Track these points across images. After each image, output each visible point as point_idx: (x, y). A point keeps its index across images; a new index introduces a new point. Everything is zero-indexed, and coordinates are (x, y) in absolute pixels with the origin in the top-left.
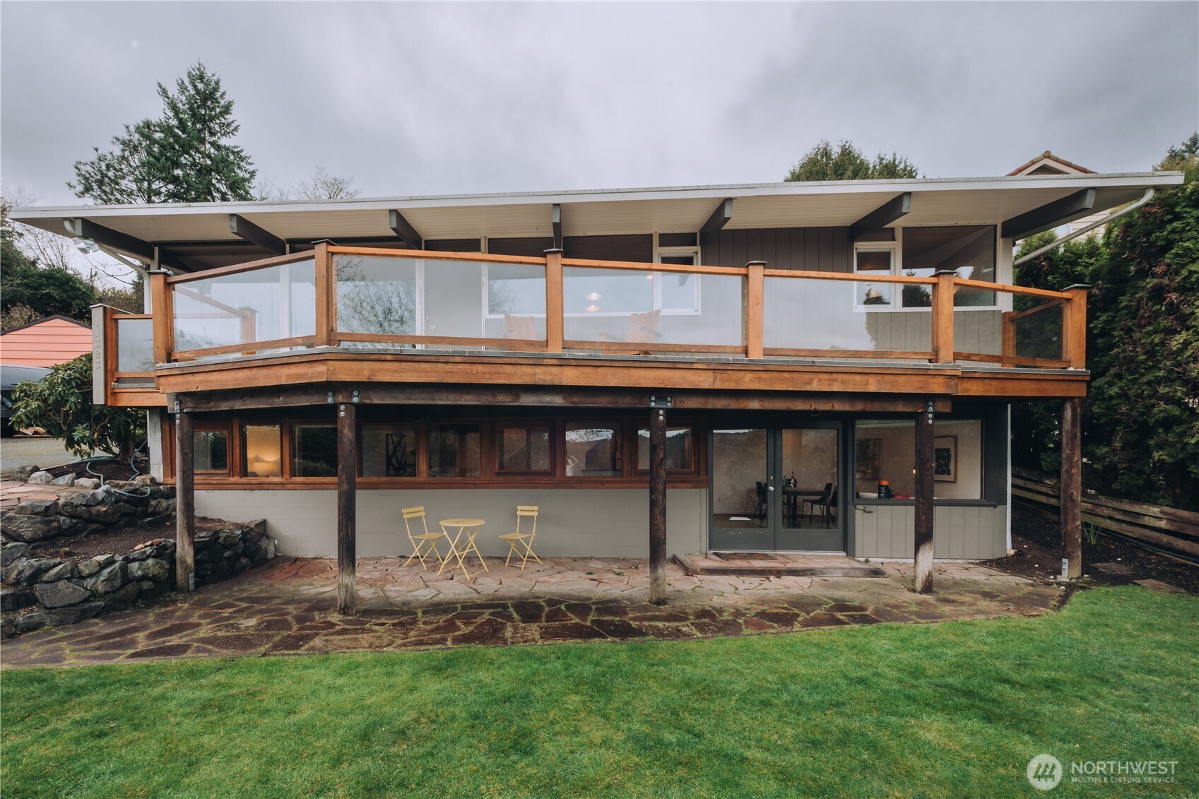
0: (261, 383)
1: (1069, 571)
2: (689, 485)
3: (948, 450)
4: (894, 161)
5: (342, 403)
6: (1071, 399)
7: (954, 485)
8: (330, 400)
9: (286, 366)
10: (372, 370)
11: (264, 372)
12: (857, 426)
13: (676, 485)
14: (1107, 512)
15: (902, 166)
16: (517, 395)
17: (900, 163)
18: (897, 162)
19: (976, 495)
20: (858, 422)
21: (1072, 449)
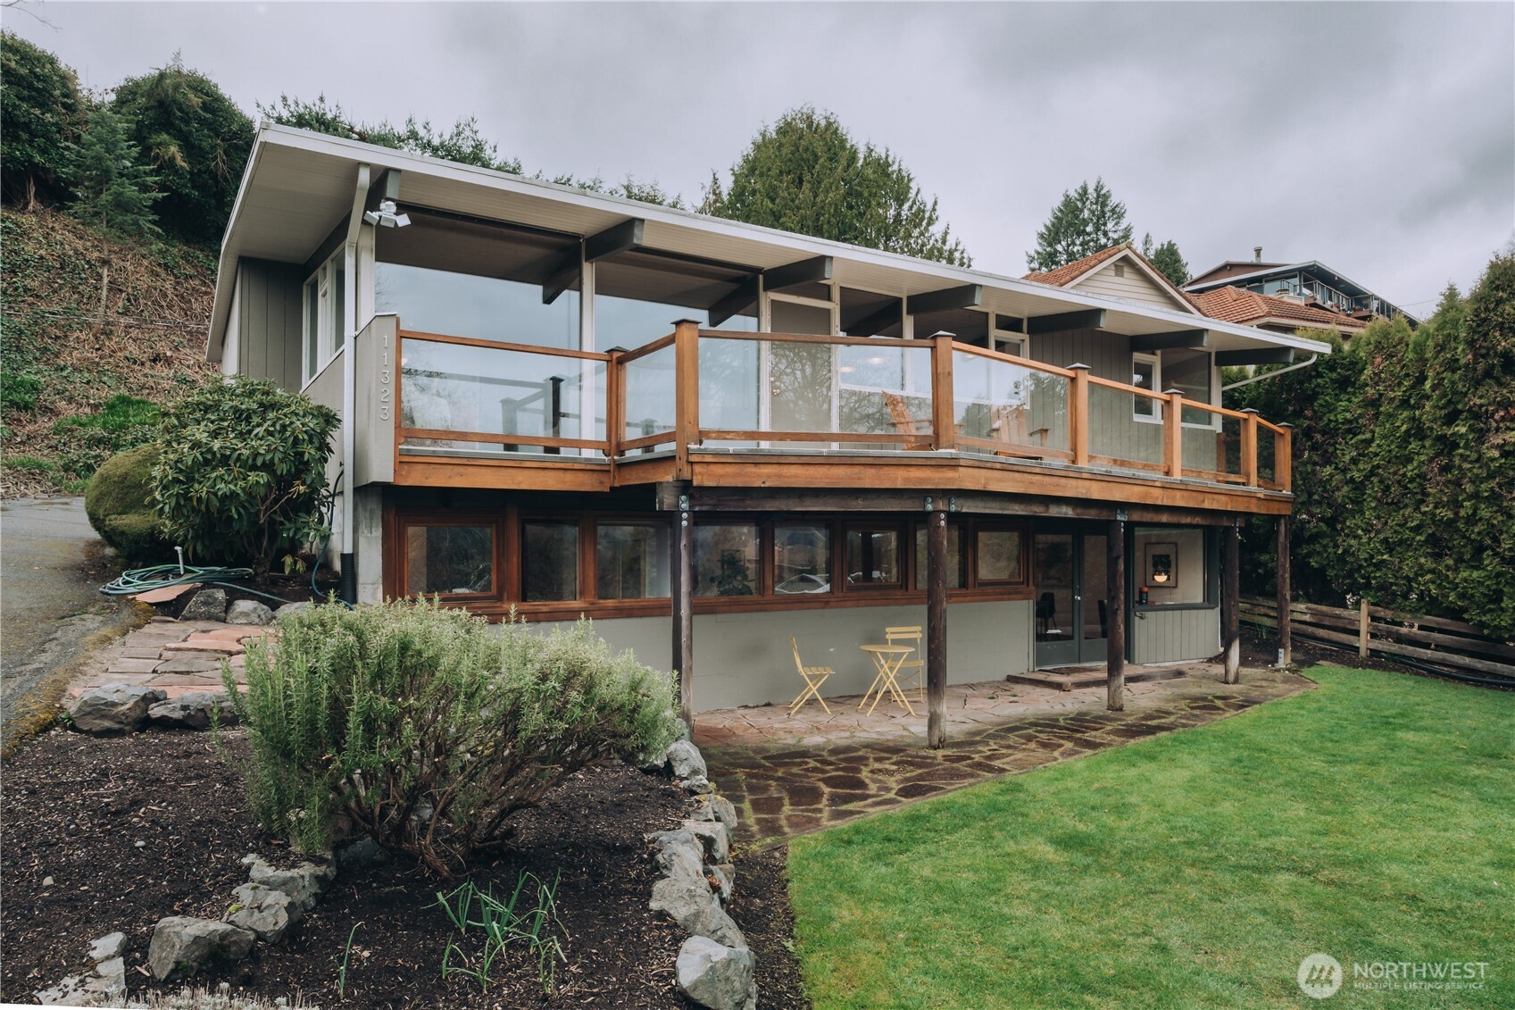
0: (867, 484)
1: (1284, 658)
2: (1021, 596)
3: (1167, 557)
4: (887, 158)
5: (943, 511)
6: (1285, 516)
7: (1174, 590)
8: (930, 507)
9: (903, 468)
10: (986, 479)
11: (871, 471)
12: (1136, 533)
13: (1011, 596)
14: (1263, 610)
15: (895, 167)
16: (1047, 506)
17: (894, 162)
18: (890, 160)
19: (1200, 600)
20: (1136, 529)
21: (1285, 558)
